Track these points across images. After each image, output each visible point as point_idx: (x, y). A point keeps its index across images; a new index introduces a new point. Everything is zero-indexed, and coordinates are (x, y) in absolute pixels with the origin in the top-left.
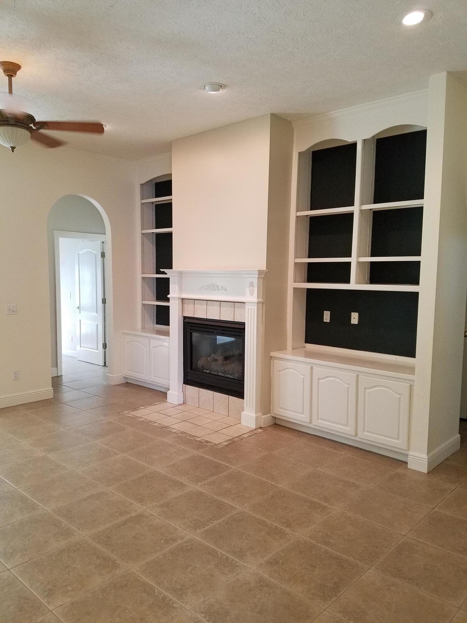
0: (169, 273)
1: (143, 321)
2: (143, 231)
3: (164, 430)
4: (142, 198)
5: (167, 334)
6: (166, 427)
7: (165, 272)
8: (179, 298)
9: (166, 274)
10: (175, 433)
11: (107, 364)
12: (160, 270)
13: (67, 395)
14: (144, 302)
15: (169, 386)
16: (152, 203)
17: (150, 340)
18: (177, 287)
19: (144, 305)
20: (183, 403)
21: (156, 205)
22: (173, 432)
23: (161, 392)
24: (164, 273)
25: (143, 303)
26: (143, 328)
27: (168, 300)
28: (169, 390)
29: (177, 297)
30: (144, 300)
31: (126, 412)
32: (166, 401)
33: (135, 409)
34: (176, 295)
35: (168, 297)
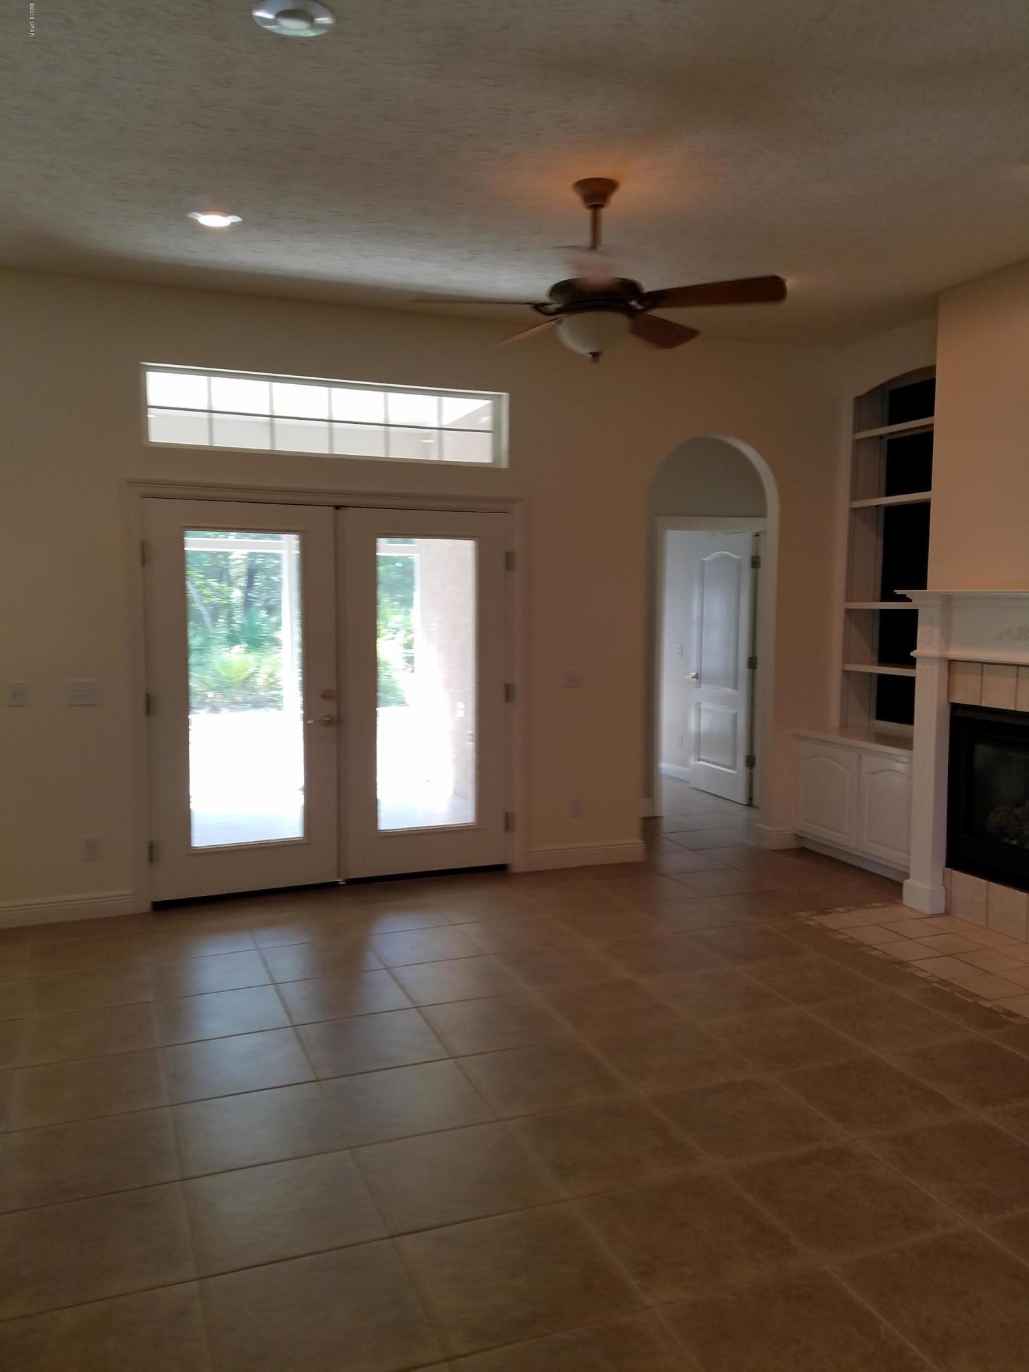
0: (916, 599)
1: (844, 709)
2: (853, 503)
3: (895, 970)
4: (858, 427)
5: (906, 743)
6: (900, 963)
7: (907, 596)
8: (940, 659)
9: (910, 600)
10: (924, 980)
11: (756, 802)
12: (895, 593)
13: (672, 860)
14: (849, 667)
15: (908, 868)
16: (881, 437)
17: (860, 756)
18: (937, 631)
19: (847, 674)
20: (943, 911)
21: (889, 441)
22: (920, 978)
23: (887, 879)
24: (904, 599)
25: (846, 669)
26: (844, 728)
27: (911, 663)
28: (908, 878)
29: (937, 656)
30: (849, 663)
31: (803, 914)
32: (899, 901)
33: (824, 911)
34: (934, 652)
35: (912, 657)
